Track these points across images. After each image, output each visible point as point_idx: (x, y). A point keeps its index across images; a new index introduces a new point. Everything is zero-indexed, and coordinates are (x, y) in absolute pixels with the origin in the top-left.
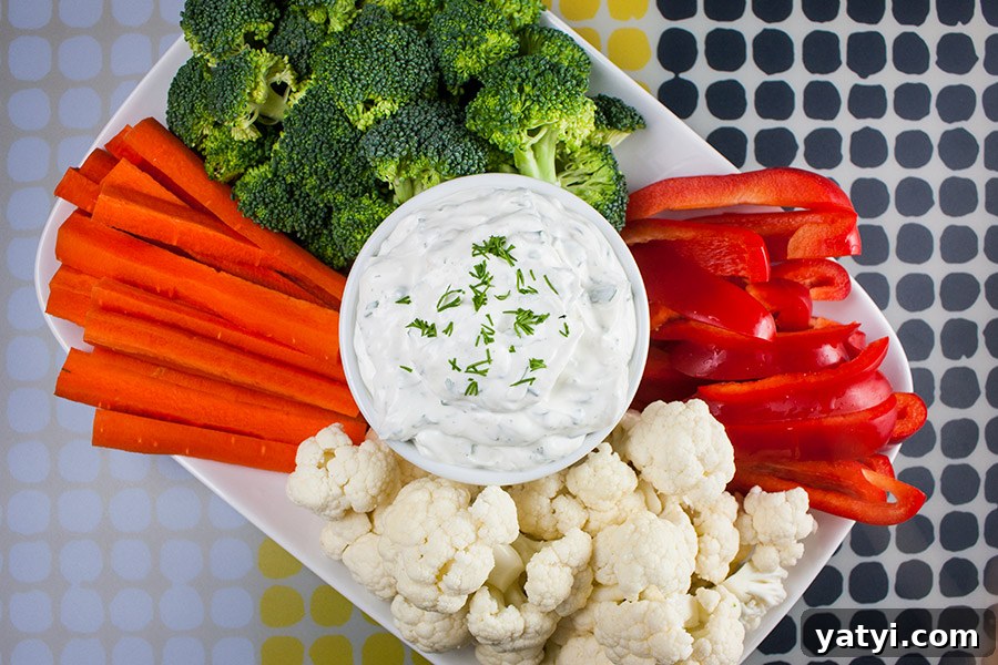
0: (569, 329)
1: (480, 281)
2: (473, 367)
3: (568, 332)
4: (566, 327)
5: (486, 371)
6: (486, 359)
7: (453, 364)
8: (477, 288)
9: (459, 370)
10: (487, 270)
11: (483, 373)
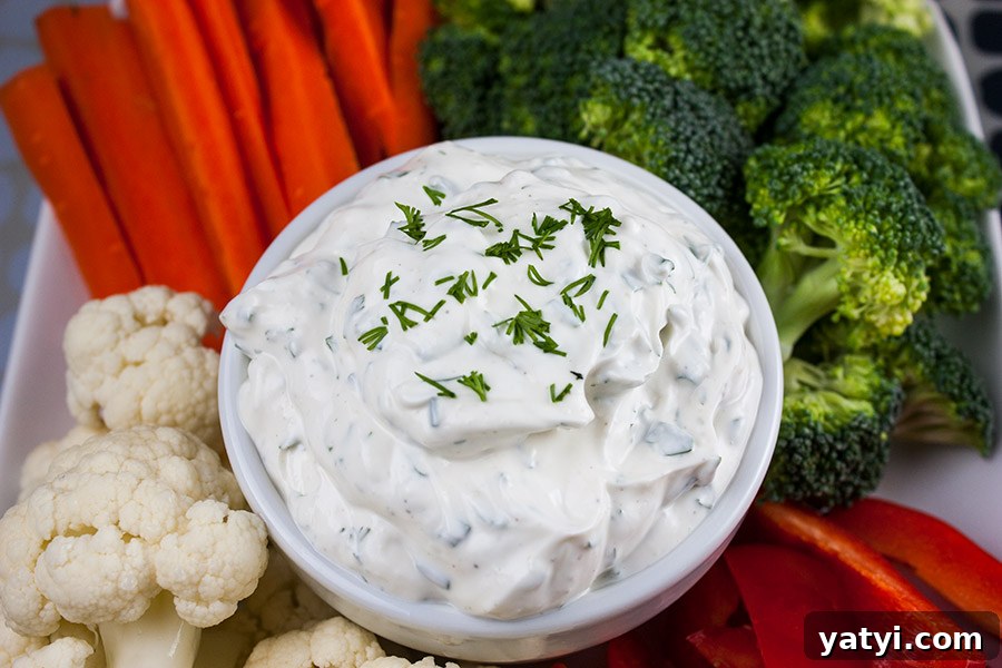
0: (567, 397)
1: (534, 236)
2: (405, 305)
3: (560, 398)
4: (567, 390)
5: (413, 324)
6: (429, 310)
7: (390, 282)
8: (520, 239)
9: (386, 296)
10: (556, 234)
11: (407, 324)
